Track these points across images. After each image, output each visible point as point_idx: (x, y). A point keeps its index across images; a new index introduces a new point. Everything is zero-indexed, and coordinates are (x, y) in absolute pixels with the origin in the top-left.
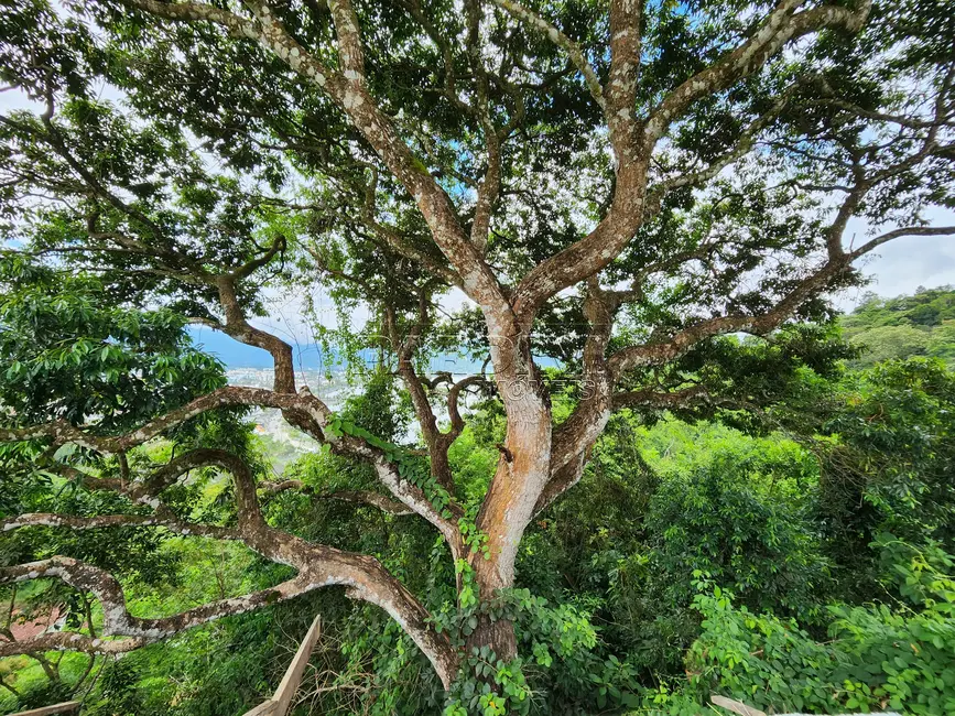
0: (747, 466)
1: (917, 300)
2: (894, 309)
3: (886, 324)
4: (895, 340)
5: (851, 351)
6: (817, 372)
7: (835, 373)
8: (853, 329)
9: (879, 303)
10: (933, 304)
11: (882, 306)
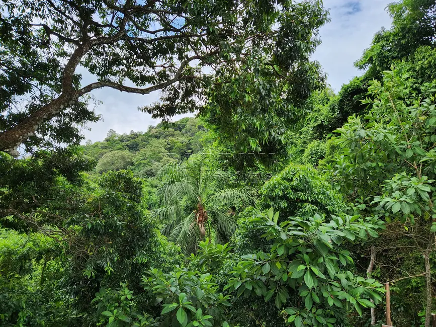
0: (25, 257)
1: (130, 137)
2: (122, 141)
3: (118, 149)
4: (123, 158)
5: (87, 165)
6: (68, 180)
7: (79, 181)
8: (104, 150)
9: (115, 136)
10: (136, 140)
11: (117, 138)
